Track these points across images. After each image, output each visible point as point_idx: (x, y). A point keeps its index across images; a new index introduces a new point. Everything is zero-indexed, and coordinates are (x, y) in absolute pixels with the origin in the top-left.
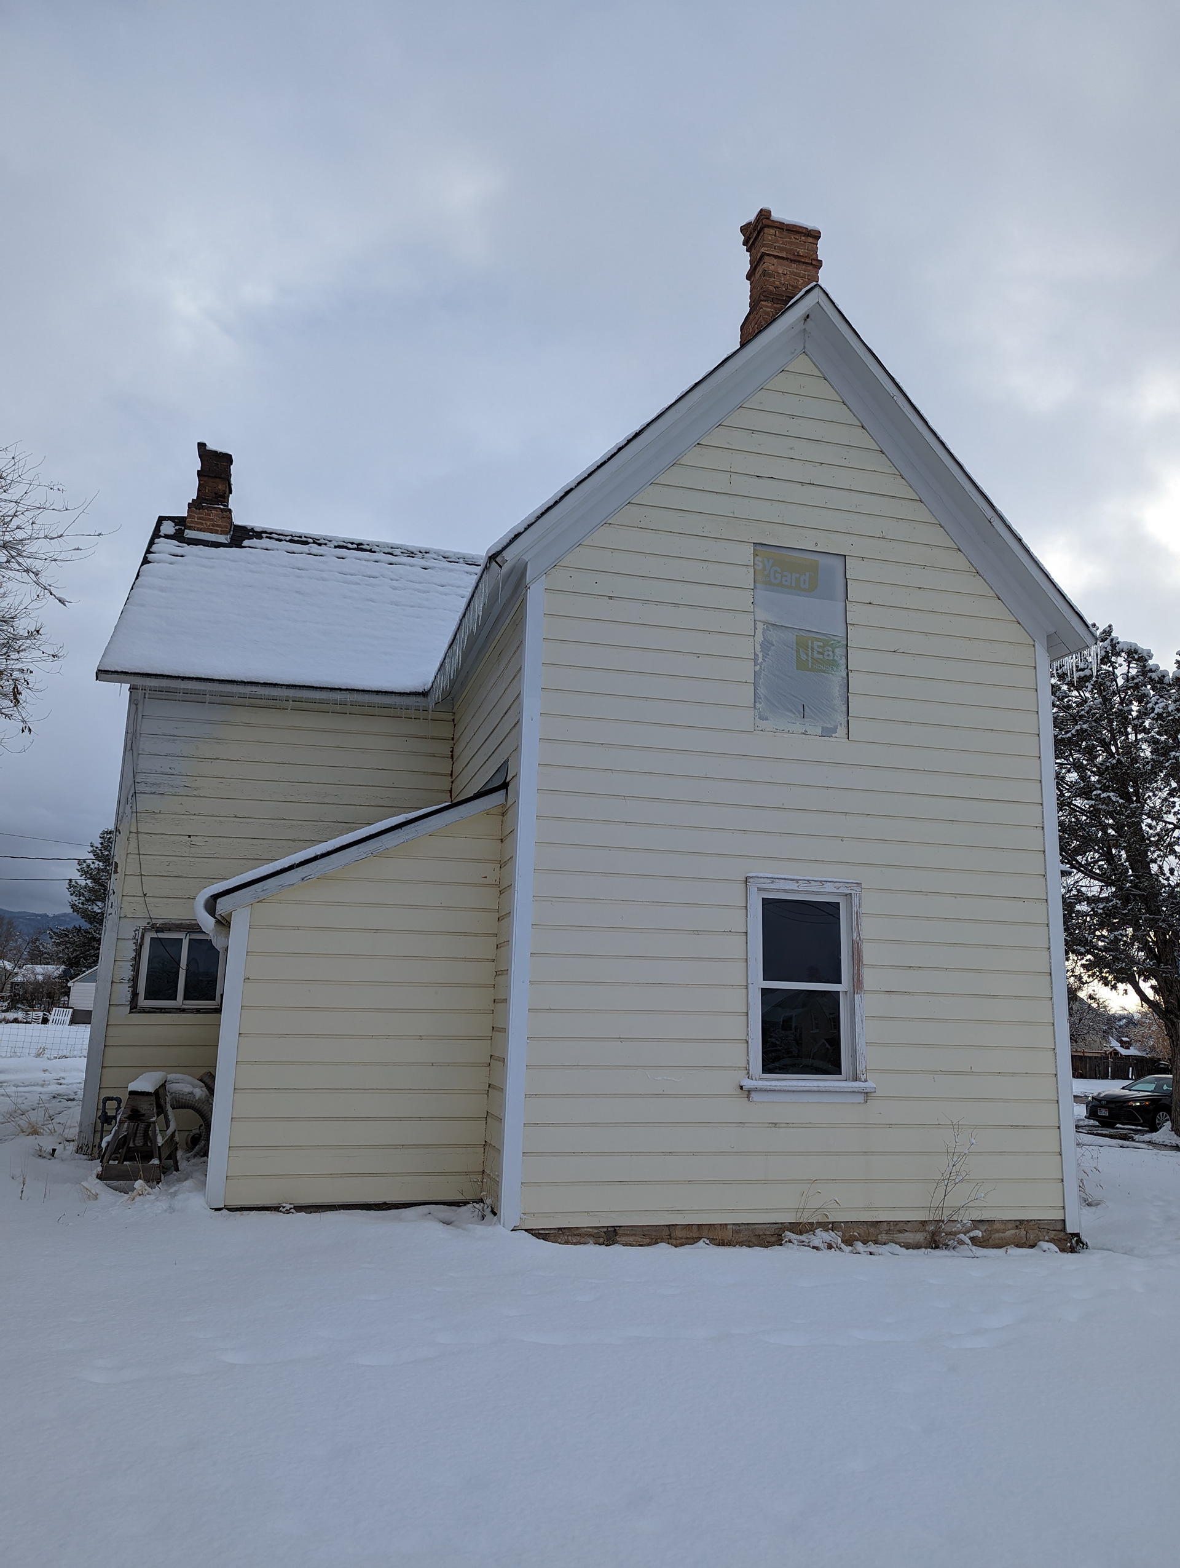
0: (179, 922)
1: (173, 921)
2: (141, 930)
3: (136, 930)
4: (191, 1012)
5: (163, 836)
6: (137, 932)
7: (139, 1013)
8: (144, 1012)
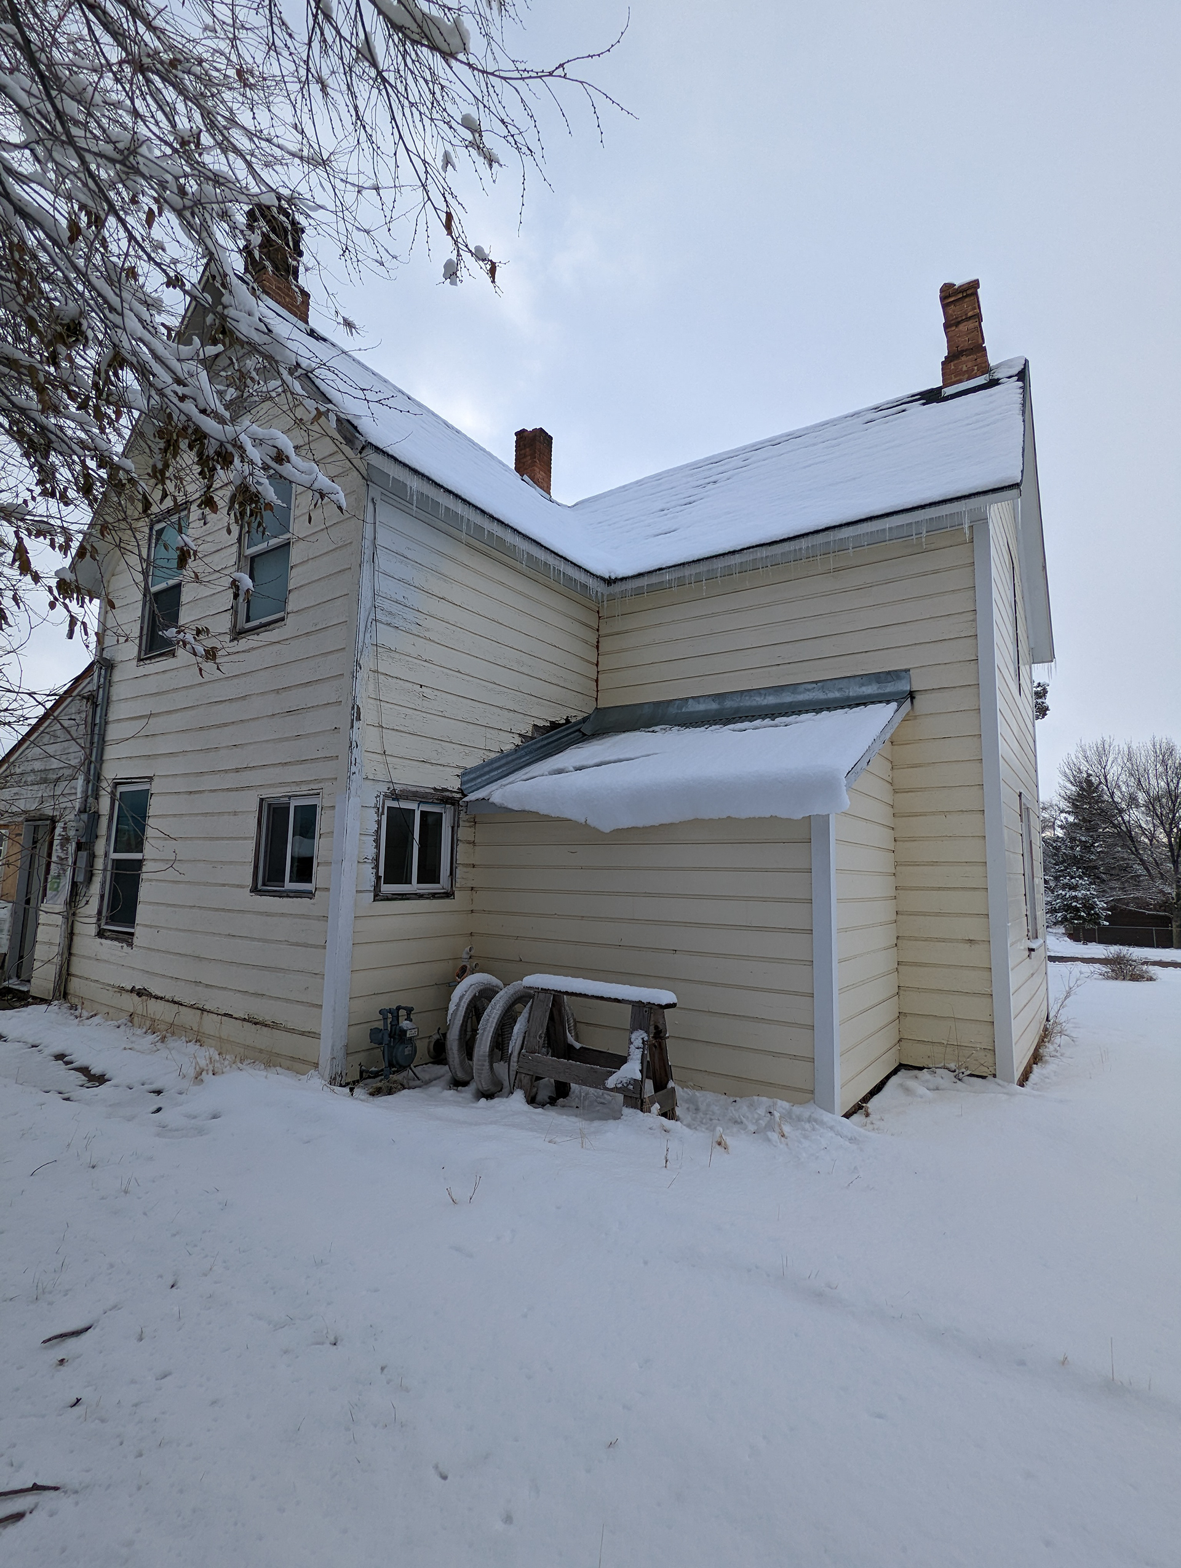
0: (414, 789)
1: (410, 788)
2: (382, 796)
3: (378, 796)
4: (427, 898)
5: (398, 681)
6: (378, 799)
7: (382, 900)
8: (388, 899)
